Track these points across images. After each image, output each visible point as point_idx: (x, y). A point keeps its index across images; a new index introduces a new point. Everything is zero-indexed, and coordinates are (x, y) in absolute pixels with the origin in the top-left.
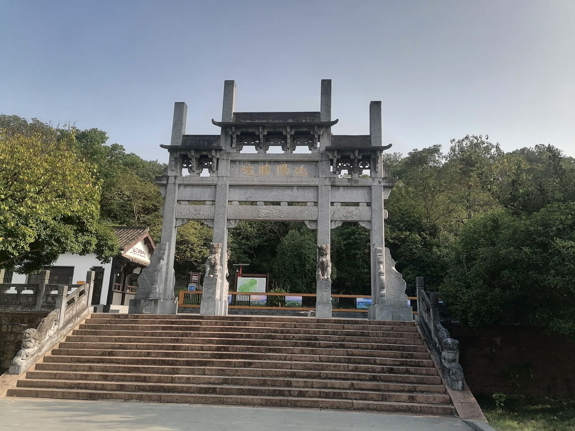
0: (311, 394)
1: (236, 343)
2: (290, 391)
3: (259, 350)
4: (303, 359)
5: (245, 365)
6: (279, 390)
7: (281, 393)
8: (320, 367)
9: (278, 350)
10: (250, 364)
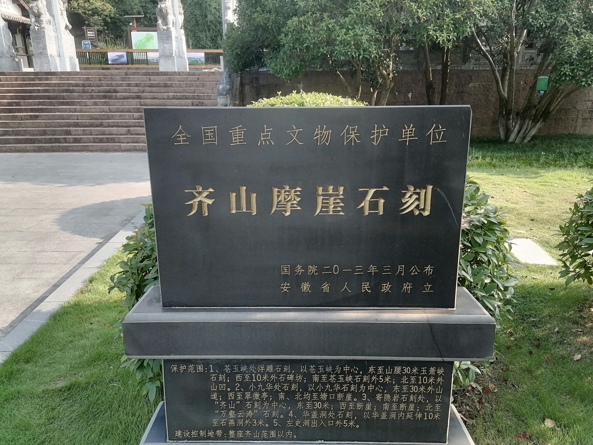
0: (86, 140)
1: (30, 98)
2: (65, 138)
3: (51, 104)
4: (93, 110)
5: (32, 117)
6: (55, 138)
7: (57, 141)
8: (106, 117)
9: (71, 103)
10: (36, 117)
